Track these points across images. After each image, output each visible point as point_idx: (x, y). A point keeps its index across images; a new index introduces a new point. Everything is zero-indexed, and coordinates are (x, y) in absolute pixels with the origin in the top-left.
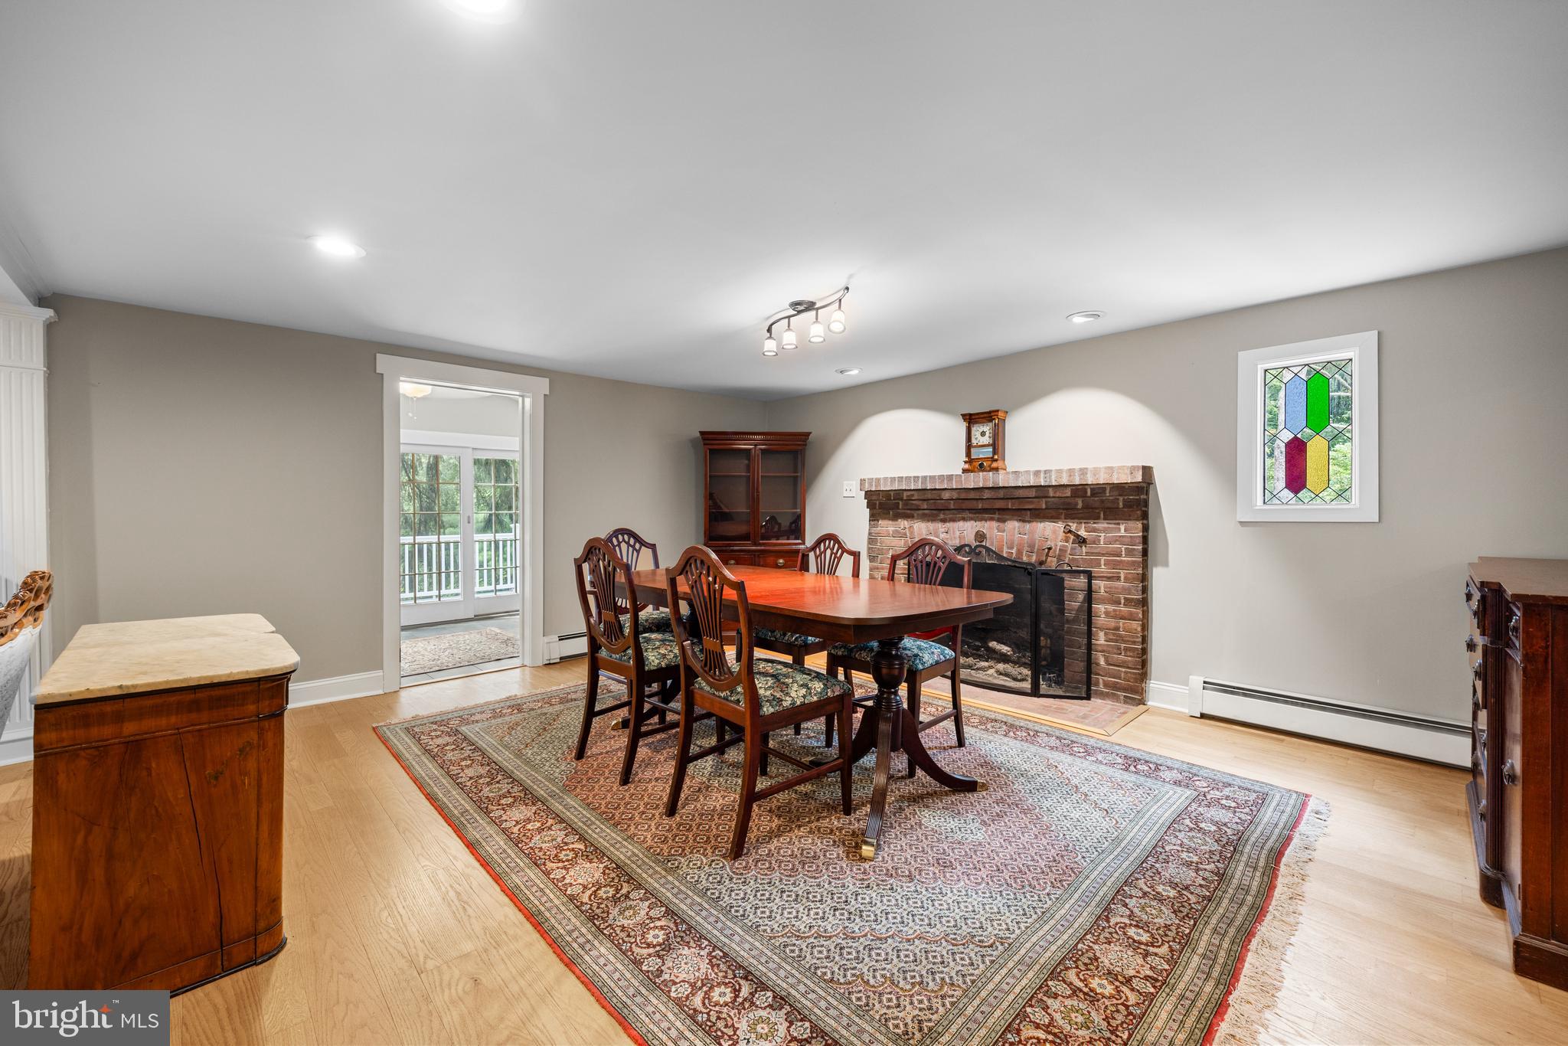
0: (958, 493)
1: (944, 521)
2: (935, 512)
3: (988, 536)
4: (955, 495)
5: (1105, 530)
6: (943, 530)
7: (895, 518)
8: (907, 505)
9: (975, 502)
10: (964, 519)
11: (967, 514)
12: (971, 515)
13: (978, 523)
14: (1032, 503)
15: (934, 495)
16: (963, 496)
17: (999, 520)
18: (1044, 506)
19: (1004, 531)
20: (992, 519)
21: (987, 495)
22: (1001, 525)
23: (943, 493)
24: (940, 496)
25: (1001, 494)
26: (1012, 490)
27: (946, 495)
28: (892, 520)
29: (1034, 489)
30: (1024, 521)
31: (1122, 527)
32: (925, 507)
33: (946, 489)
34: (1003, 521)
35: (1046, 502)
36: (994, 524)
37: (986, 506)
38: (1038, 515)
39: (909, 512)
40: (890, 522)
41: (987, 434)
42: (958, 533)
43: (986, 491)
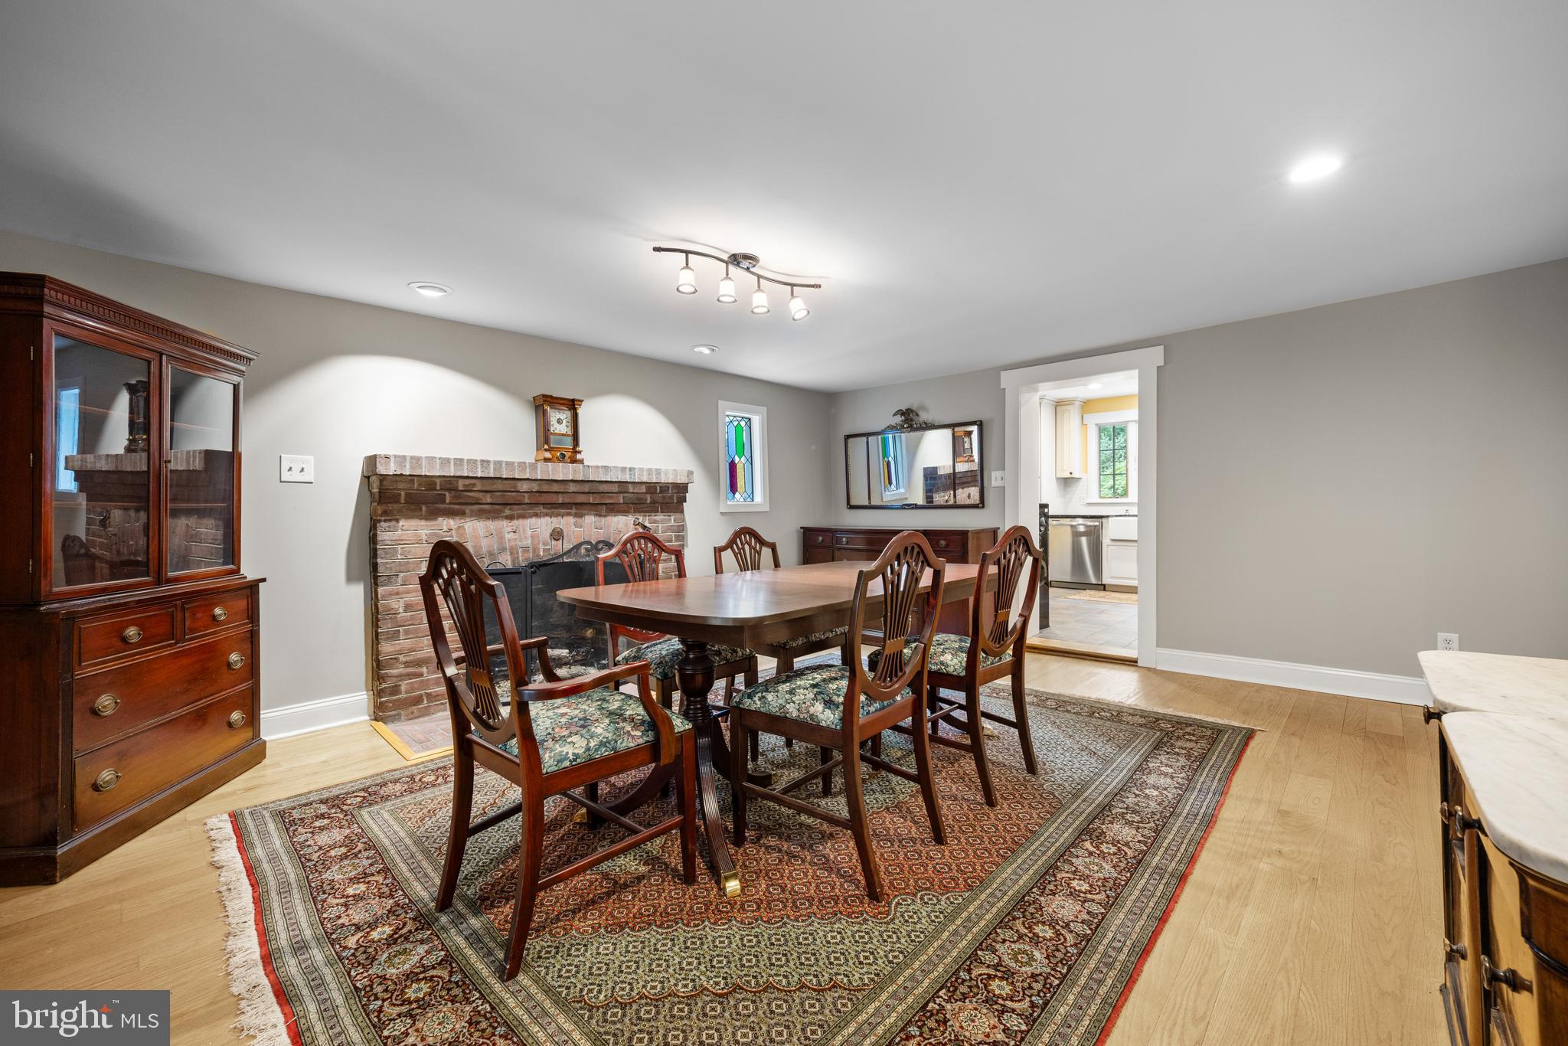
0: (540, 485)
1: (510, 518)
2: (498, 507)
3: (565, 533)
4: (535, 487)
5: (662, 522)
6: (509, 529)
7: (432, 515)
8: (459, 497)
9: (555, 496)
10: (536, 515)
11: (540, 509)
12: (545, 511)
13: (554, 519)
14: (611, 497)
15: (507, 486)
16: (545, 488)
17: (576, 515)
18: (622, 501)
19: (581, 527)
20: (569, 514)
21: (572, 488)
22: (579, 520)
23: (519, 484)
24: (515, 487)
25: (586, 488)
26: (597, 484)
27: (524, 487)
28: (426, 519)
29: (616, 485)
30: (600, 516)
31: (672, 518)
32: (489, 500)
33: (528, 479)
34: (581, 516)
35: (624, 497)
36: (571, 520)
37: (567, 500)
38: (613, 509)
39: (456, 507)
40: (423, 522)
41: (564, 422)
42: (529, 532)
43: (572, 484)
